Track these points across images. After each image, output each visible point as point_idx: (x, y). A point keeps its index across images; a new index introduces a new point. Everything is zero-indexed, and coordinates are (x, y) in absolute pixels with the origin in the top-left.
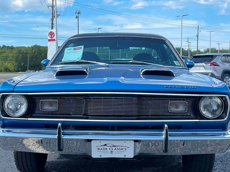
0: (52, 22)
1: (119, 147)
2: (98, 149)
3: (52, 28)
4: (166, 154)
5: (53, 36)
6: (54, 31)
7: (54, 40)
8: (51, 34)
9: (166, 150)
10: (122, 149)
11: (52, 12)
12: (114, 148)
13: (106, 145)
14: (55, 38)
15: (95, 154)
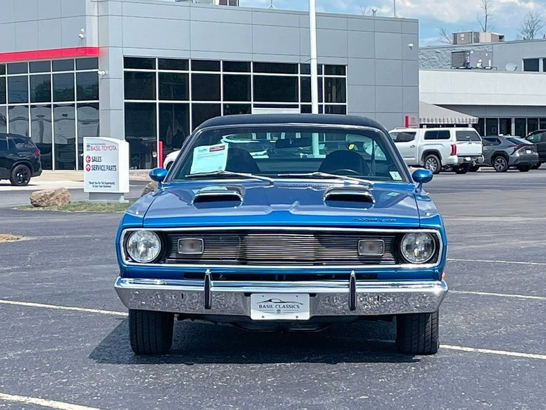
1: (290, 304)
2: (260, 306)
4: (352, 313)
9: (353, 308)
10: (293, 307)
12: (282, 305)
13: (270, 301)
15: (256, 315)
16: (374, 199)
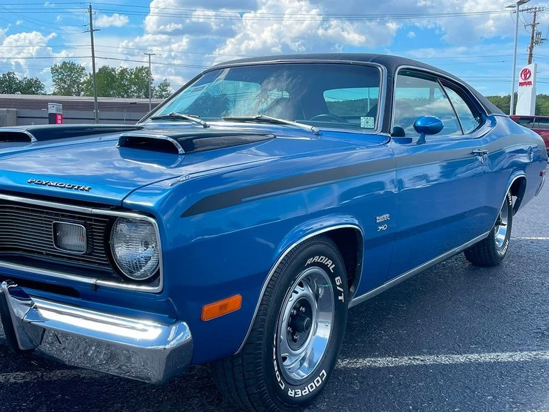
0: (531, 51)
3: (530, 62)
5: (528, 76)
6: (531, 67)
7: (530, 83)
8: (526, 73)
11: (531, 35)
14: (531, 79)
16: (181, 150)
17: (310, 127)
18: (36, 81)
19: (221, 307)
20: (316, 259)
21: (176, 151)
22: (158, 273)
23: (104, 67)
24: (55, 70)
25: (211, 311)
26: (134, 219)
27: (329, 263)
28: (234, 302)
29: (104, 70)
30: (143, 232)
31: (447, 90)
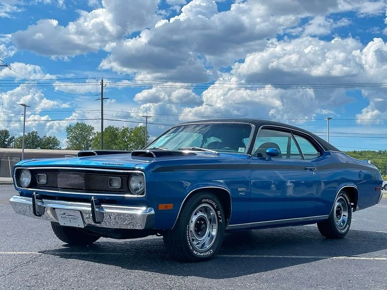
1: (73, 216)
2: (62, 217)
10: (75, 219)
13: (64, 214)
16: (154, 156)
17: (214, 152)
18: (54, 139)
19: (166, 207)
20: (207, 200)
21: (153, 156)
22: (144, 192)
23: (110, 127)
24: (69, 129)
25: (162, 207)
26: (138, 173)
27: (214, 204)
28: (170, 206)
29: (110, 128)
30: (140, 179)
31: (294, 135)
